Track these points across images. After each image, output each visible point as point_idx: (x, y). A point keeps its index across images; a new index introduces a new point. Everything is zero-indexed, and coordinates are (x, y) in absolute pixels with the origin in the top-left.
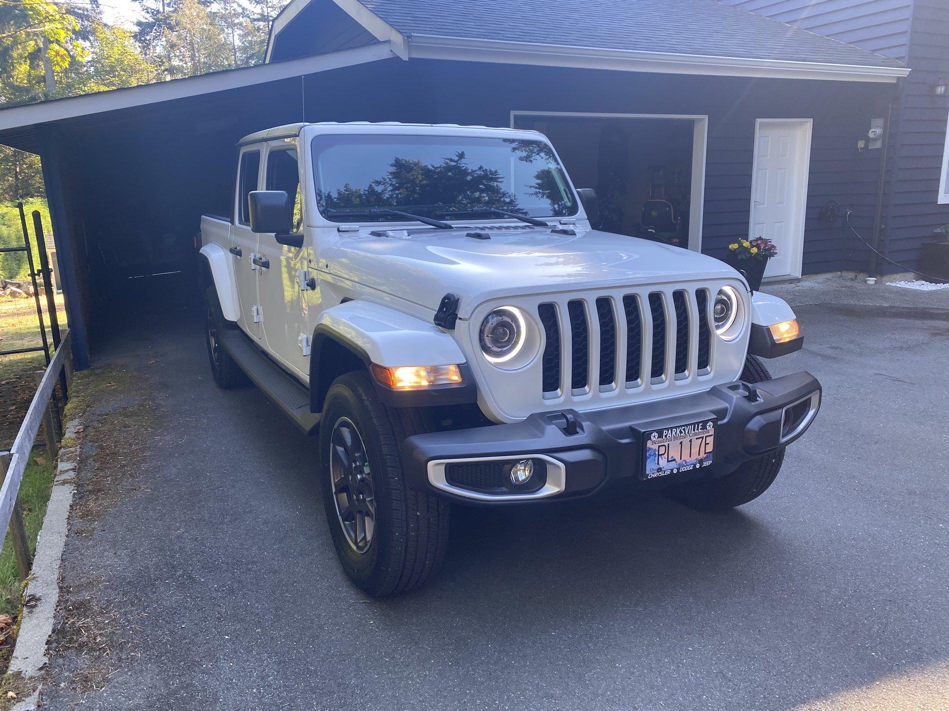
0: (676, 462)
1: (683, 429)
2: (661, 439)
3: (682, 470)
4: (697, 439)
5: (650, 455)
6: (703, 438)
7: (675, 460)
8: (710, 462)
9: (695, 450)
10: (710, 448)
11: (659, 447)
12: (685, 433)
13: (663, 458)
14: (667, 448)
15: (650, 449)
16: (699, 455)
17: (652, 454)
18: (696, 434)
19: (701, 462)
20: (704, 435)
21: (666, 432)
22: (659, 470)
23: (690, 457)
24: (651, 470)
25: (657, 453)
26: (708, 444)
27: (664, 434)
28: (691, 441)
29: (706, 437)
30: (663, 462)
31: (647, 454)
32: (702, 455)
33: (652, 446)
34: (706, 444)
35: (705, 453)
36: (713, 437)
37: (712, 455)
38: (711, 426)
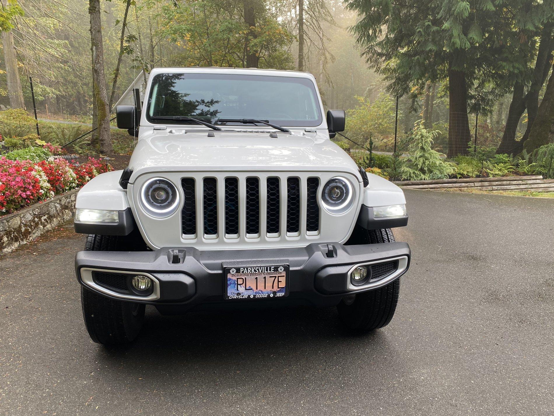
0: (253, 290)
1: (257, 269)
2: (238, 274)
3: (258, 296)
4: (270, 277)
5: (231, 284)
7: (252, 289)
8: (283, 294)
9: (269, 284)
10: (283, 284)
11: (238, 279)
12: (259, 272)
13: (242, 287)
14: (245, 281)
15: (230, 279)
16: (273, 288)
17: (233, 282)
18: (269, 274)
19: (275, 293)
20: (277, 276)
21: (242, 270)
22: (238, 294)
23: (265, 288)
24: (231, 293)
25: (236, 282)
26: (281, 281)
27: (241, 271)
28: (265, 278)
29: (278, 277)
30: (241, 289)
31: (229, 282)
32: (276, 289)
33: (231, 278)
34: (278, 281)
35: (278, 288)
36: (285, 278)
37: (284, 289)
38: (283, 270)
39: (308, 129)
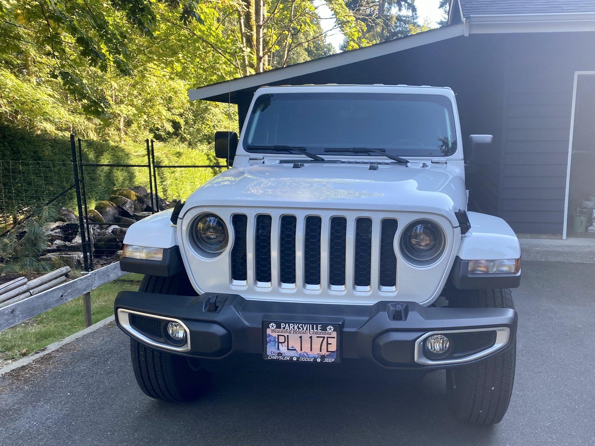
0: (297, 351)
1: (301, 326)
2: (279, 330)
3: (302, 359)
4: (317, 337)
5: (271, 341)
6: (324, 338)
7: (295, 350)
8: (333, 360)
9: (316, 346)
10: (333, 347)
11: (278, 336)
12: (303, 329)
13: (284, 346)
14: (287, 339)
15: (270, 336)
16: (321, 351)
17: (272, 339)
18: (316, 333)
19: (323, 357)
20: (326, 336)
21: (283, 325)
22: (280, 354)
23: (311, 350)
24: (271, 351)
25: (277, 340)
26: (331, 344)
27: (282, 327)
28: (311, 337)
29: (327, 338)
30: (283, 349)
31: (268, 339)
32: (324, 352)
33: (271, 334)
34: (328, 344)
35: (327, 351)
36: (335, 340)
37: (335, 354)
38: (332, 330)
39: (435, 159)
